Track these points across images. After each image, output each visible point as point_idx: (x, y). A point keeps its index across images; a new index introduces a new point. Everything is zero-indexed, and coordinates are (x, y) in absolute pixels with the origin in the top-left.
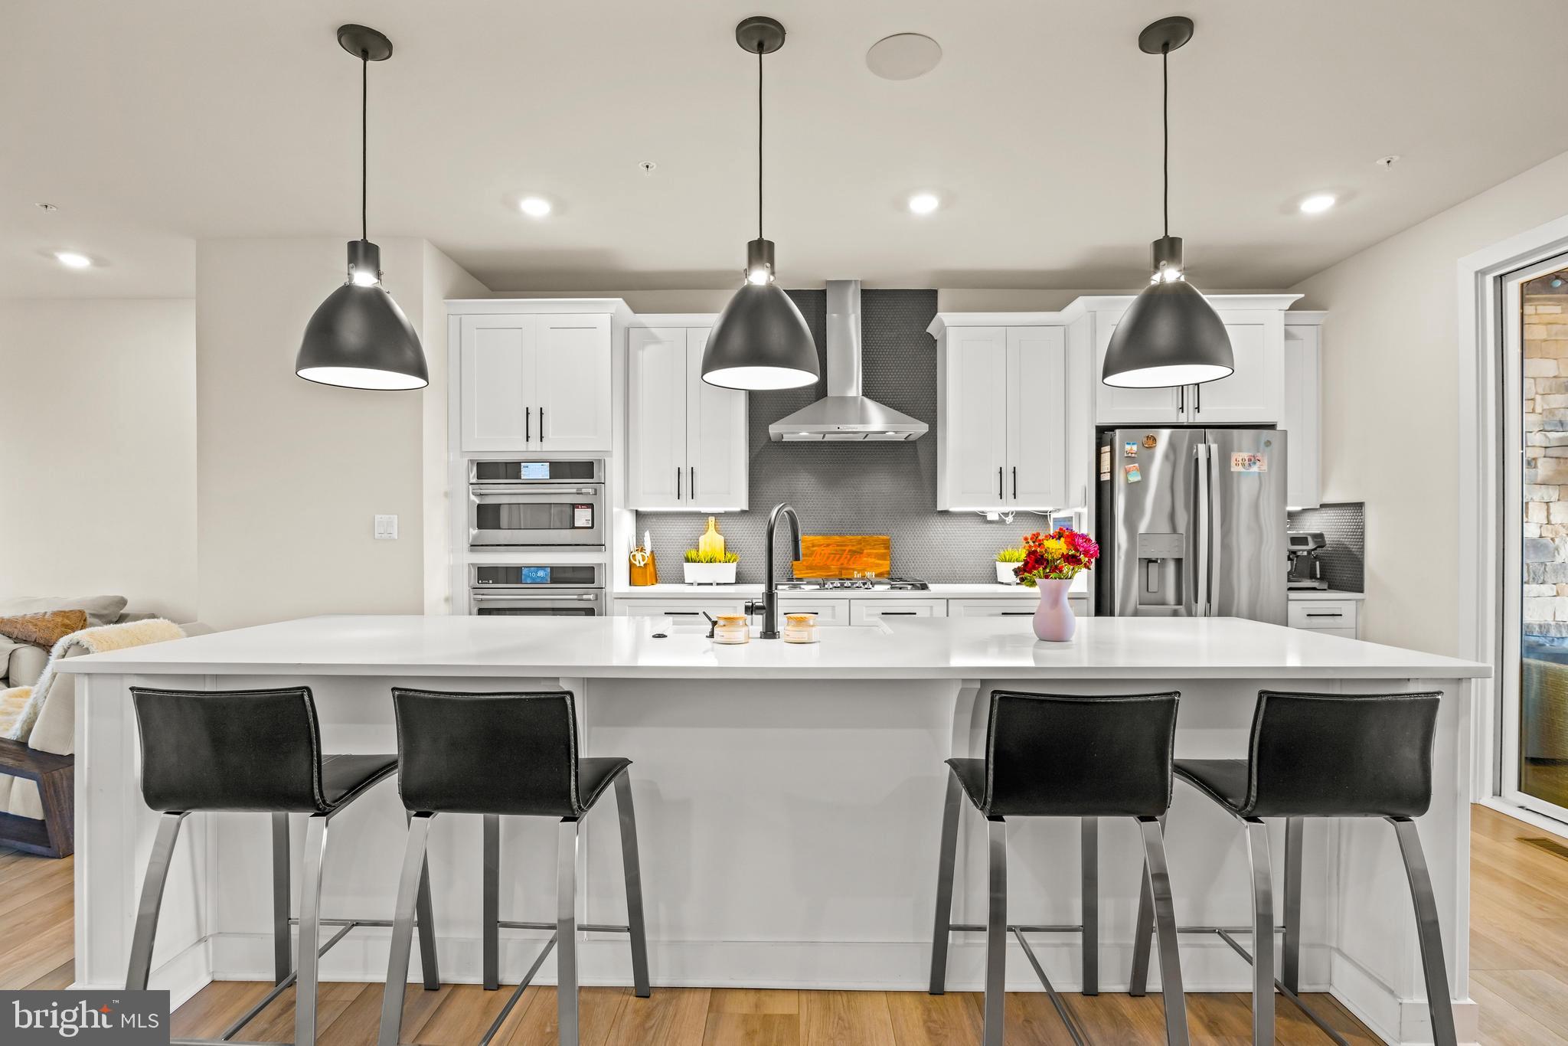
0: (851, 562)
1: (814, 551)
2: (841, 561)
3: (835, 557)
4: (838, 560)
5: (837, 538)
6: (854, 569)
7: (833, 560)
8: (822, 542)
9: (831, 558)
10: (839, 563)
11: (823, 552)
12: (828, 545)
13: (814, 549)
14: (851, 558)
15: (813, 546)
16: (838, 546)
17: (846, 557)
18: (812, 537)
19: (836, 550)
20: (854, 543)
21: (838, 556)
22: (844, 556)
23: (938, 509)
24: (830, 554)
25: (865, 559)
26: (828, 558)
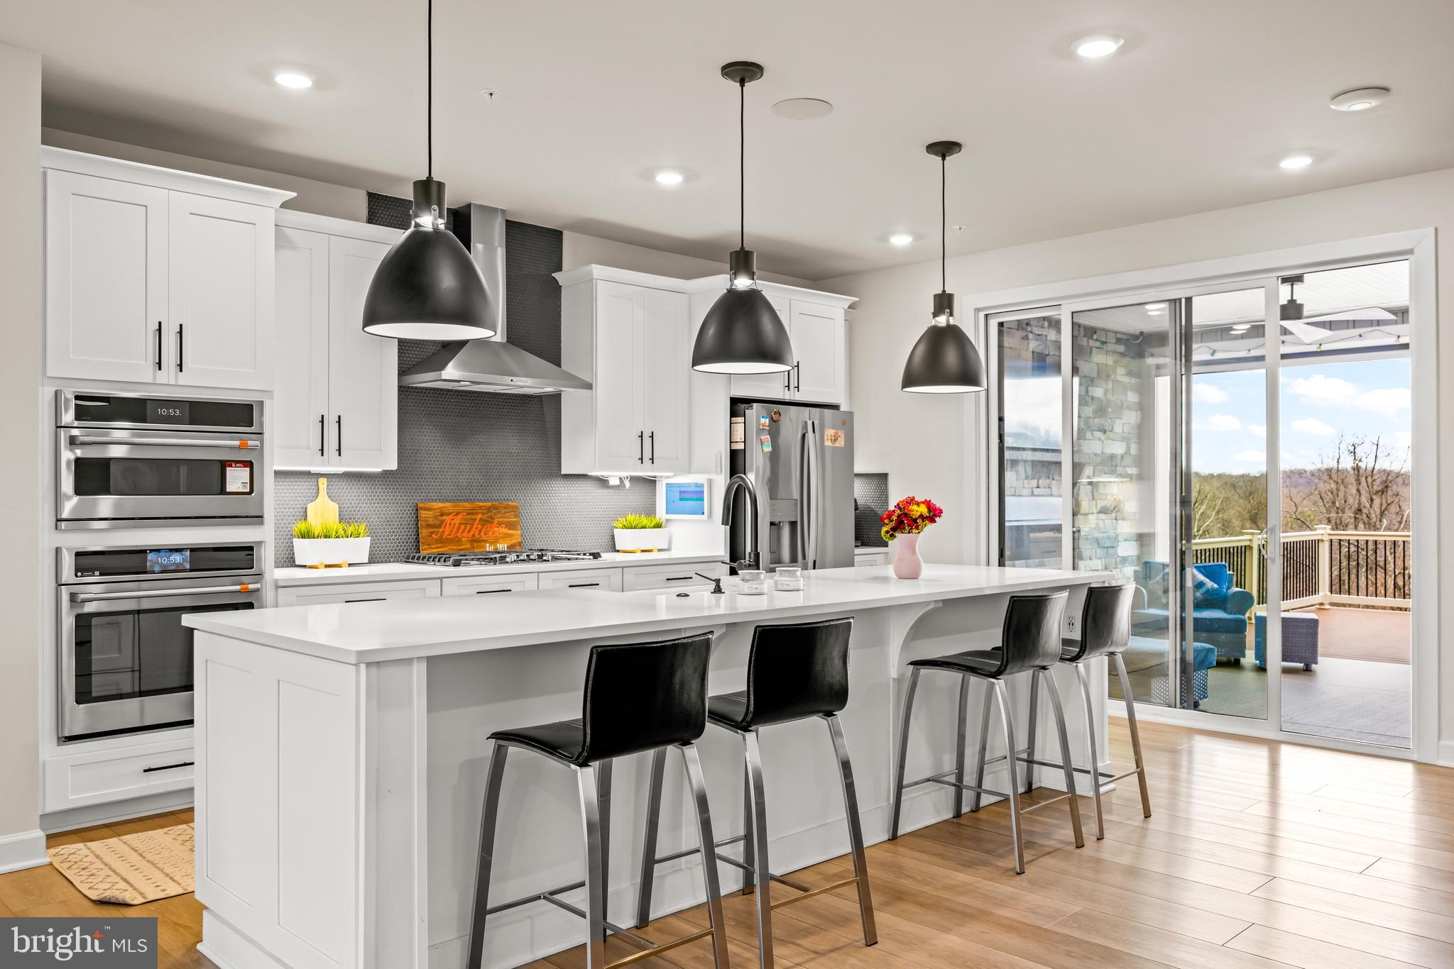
0: (482, 534)
1: (444, 521)
2: (472, 532)
3: (466, 527)
4: (469, 532)
5: (467, 505)
6: (485, 541)
7: (463, 532)
8: (451, 510)
9: (461, 530)
10: (471, 534)
11: (453, 522)
12: (458, 514)
13: (443, 518)
14: (483, 527)
15: (442, 515)
16: (468, 514)
17: (478, 528)
18: (440, 505)
19: (466, 520)
20: (485, 511)
21: (468, 527)
22: (475, 526)
23: (563, 472)
24: (460, 524)
25: (496, 529)
26: (458, 529)
